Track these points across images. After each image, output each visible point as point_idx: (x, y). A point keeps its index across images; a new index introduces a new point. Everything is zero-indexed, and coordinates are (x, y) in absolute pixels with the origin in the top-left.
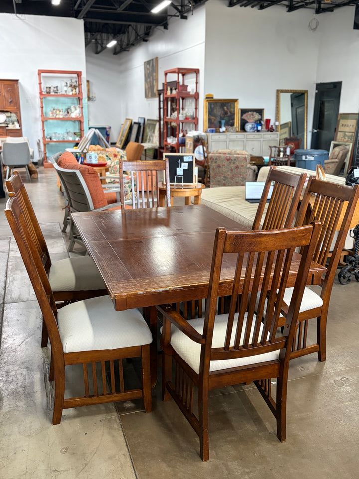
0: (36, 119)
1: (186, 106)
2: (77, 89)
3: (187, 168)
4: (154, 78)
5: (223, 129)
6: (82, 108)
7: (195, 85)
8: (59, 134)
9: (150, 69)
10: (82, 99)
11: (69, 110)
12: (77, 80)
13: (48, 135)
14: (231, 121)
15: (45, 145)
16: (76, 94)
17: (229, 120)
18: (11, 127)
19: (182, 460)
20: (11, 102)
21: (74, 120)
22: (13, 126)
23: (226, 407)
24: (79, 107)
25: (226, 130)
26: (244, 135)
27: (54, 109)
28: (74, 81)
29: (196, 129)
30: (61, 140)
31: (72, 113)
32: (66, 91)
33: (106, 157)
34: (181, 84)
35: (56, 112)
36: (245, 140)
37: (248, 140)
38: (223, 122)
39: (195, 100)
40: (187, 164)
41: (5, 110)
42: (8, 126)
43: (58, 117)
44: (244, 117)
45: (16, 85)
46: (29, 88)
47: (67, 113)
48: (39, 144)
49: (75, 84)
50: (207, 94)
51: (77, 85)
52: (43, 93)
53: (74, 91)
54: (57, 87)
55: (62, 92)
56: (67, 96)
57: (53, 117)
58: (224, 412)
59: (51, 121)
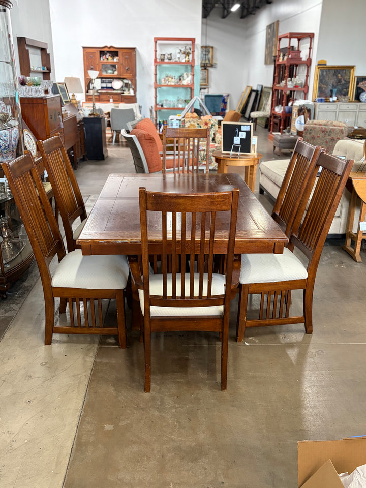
0: (150, 86)
1: (298, 73)
2: (191, 56)
3: (244, 137)
4: (274, 43)
5: (335, 98)
6: (193, 75)
7: (308, 50)
8: (170, 101)
9: (271, 34)
10: (194, 66)
11: (181, 77)
12: (191, 47)
13: (160, 102)
14: (345, 90)
15: (156, 112)
16: (189, 61)
17: (342, 89)
18: (126, 93)
19: (128, 388)
20: (127, 69)
21: (185, 87)
22: (128, 92)
23: (191, 356)
24: (191, 74)
25: (337, 99)
26: (357, 105)
27: (167, 77)
28: (187, 48)
29: (305, 98)
30: (172, 107)
31: (184, 80)
32: (179, 58)
33: (197, 125)
34: (297, 49)
35: (168, 79)
36: (357, 111)
37: (361, 111)
38: (335, 90)
39: (306, 67)
40: (245, 133)
41: (122, 77)
42: (123, 93)
43: (169, 84)
44: (360, 85)
45: (132, 53)
46: (146, 56)
47: (179, 81)
48: (151, 111)
49: (189, 51)
50: (320, 60)
51: (191, 52)
52: (158, 60)
53: (187, 58)
54: (171, 54)
55: (175, 59)
56: (180, 63)
57: (165, 84)
58: (187, 359)
59: (164, 88)
